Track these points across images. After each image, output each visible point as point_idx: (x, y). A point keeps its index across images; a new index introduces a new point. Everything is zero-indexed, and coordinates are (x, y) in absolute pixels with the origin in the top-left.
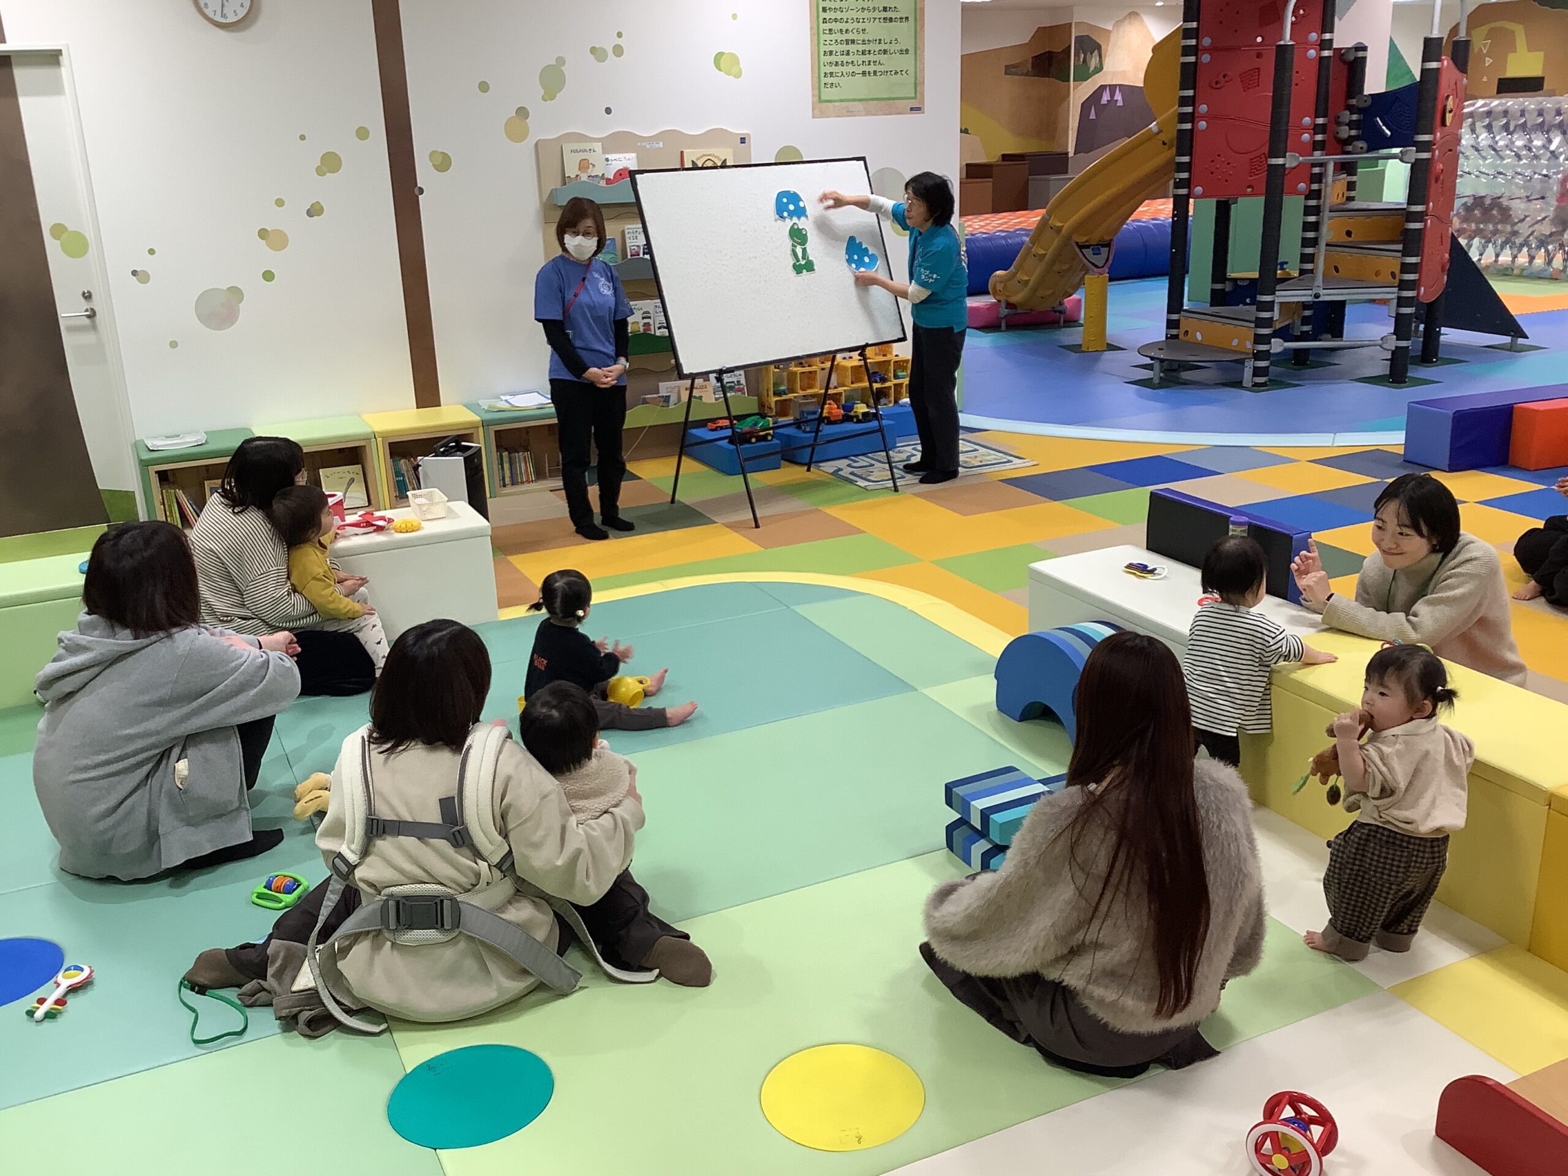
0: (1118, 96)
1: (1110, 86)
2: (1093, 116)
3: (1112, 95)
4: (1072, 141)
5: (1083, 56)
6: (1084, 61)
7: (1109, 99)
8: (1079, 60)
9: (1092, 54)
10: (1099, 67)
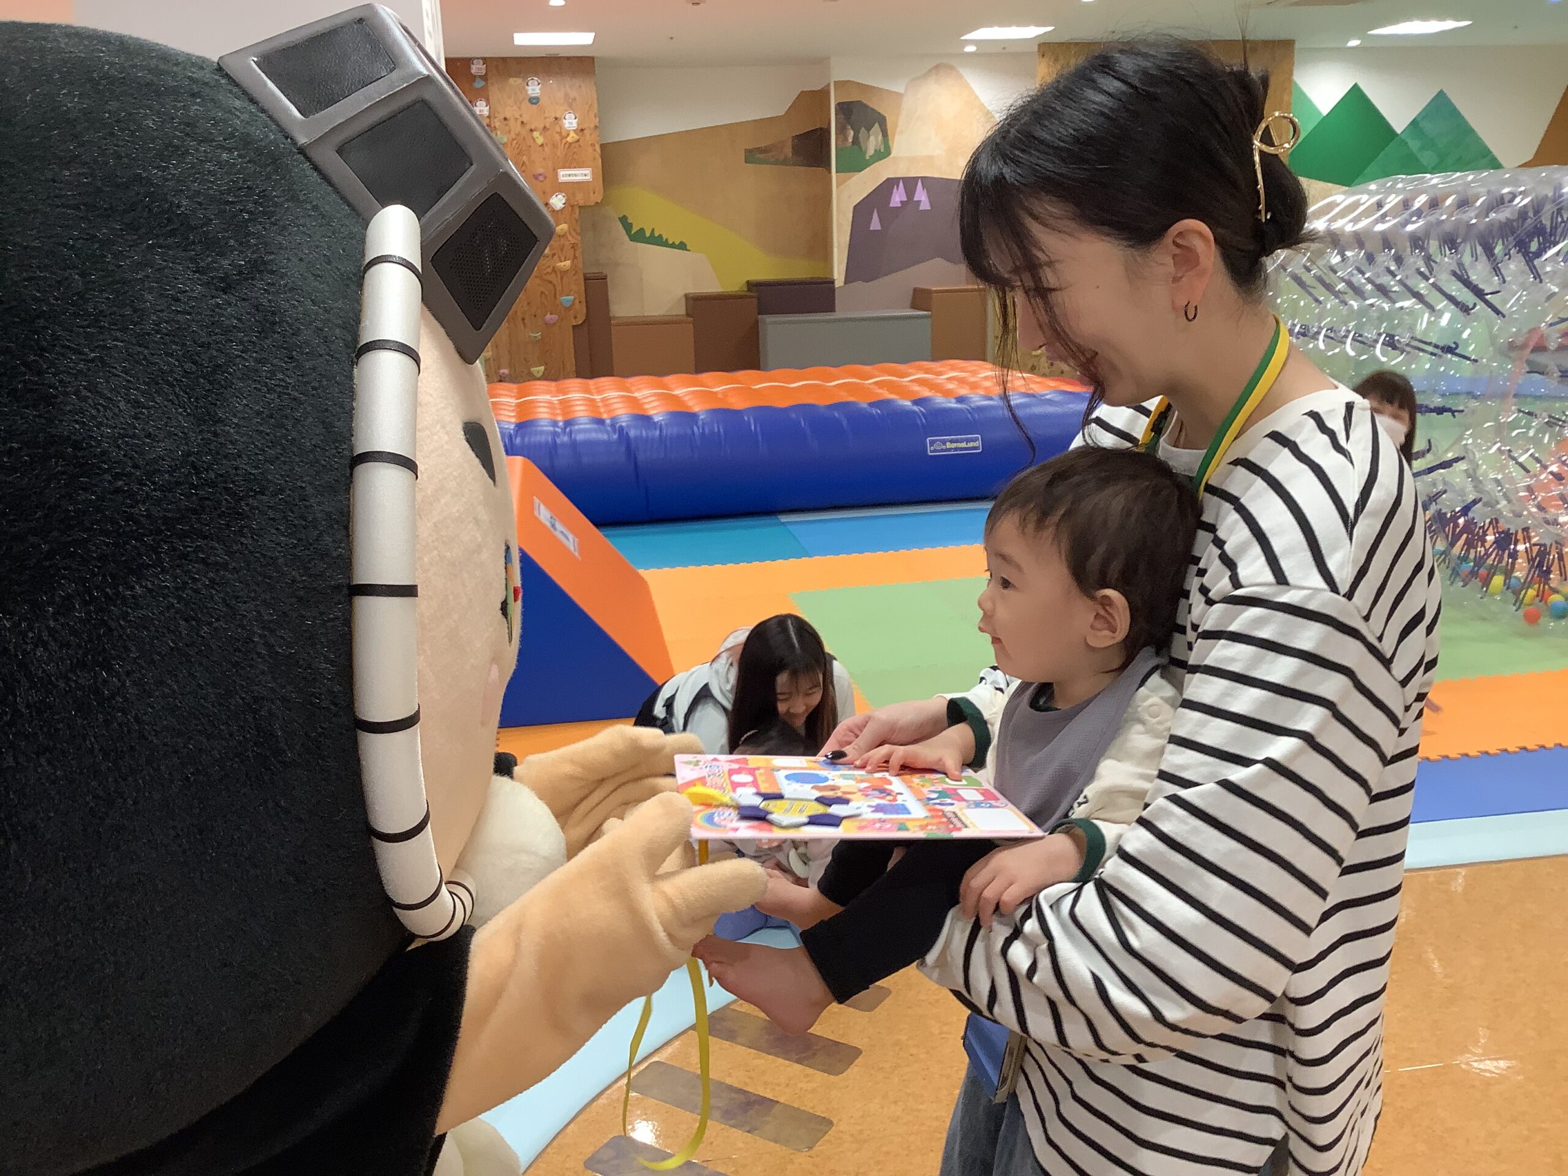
0: (921, 195)
1: (903, 179)
2: (875, 225)
3: (910, 193)
4: (840, 263)
5: (852, 133)
6: (856, 141)
7: (905, 199)
8: (846, 139)
9: (868, 130)
10: (882, 151)
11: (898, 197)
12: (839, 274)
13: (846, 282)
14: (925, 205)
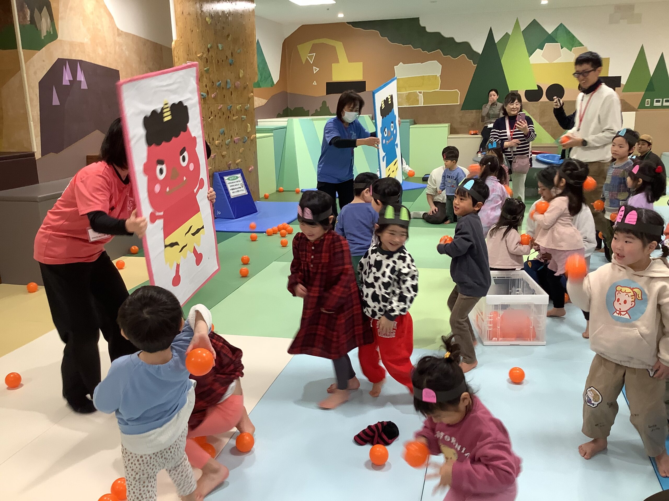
0: (81, 77)
1: (69, 60)
2: (56, 101)
3: (74, 74)
4: (36, 137)
5: (29, 12)
6: (33, 21)
7: (72, 79)
8: (25, 17)
9: (40, 11)
10: (52, 33)
11: (67, 77)
12: (36, 148)
13: (43, 155)
14: (84, 86)
